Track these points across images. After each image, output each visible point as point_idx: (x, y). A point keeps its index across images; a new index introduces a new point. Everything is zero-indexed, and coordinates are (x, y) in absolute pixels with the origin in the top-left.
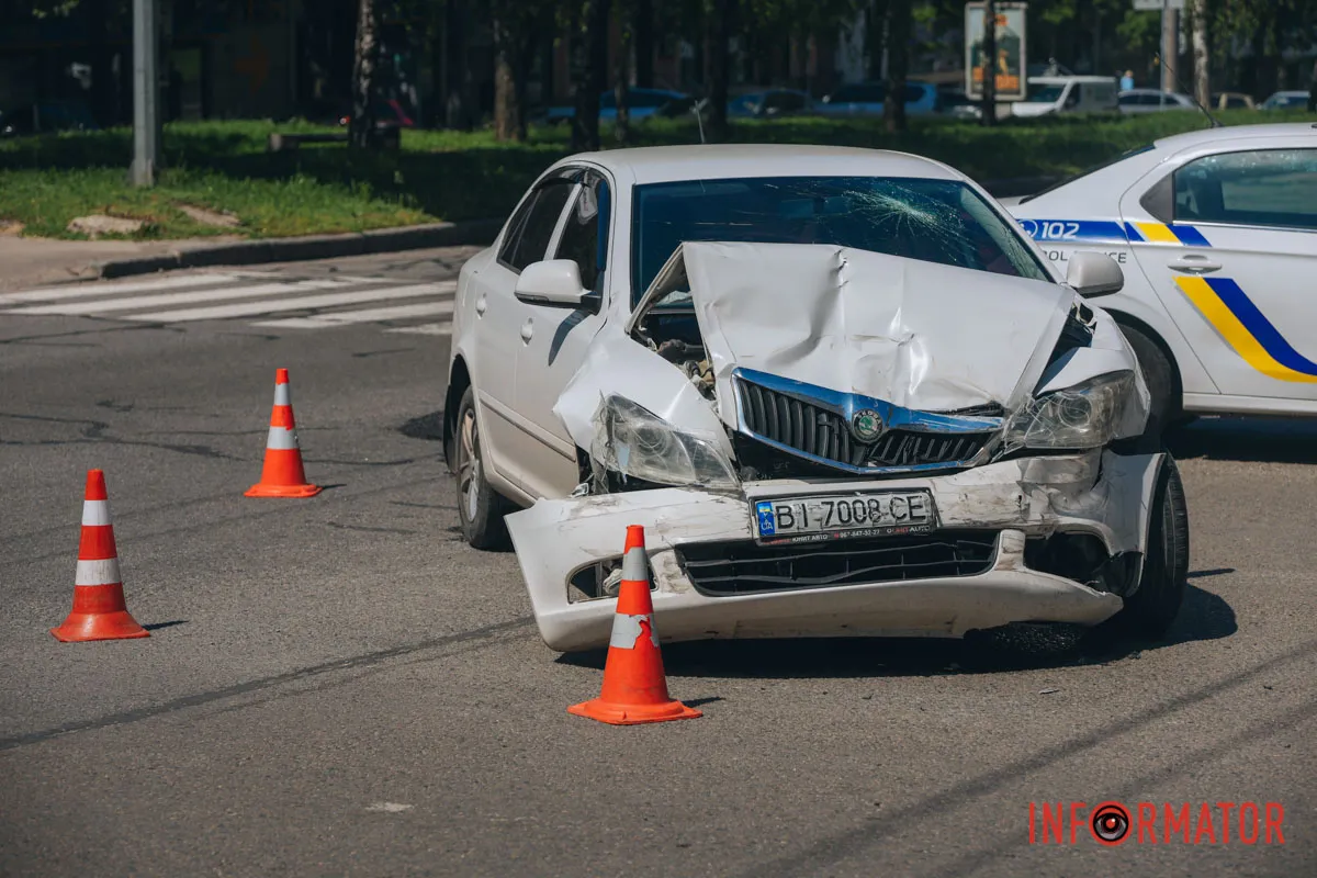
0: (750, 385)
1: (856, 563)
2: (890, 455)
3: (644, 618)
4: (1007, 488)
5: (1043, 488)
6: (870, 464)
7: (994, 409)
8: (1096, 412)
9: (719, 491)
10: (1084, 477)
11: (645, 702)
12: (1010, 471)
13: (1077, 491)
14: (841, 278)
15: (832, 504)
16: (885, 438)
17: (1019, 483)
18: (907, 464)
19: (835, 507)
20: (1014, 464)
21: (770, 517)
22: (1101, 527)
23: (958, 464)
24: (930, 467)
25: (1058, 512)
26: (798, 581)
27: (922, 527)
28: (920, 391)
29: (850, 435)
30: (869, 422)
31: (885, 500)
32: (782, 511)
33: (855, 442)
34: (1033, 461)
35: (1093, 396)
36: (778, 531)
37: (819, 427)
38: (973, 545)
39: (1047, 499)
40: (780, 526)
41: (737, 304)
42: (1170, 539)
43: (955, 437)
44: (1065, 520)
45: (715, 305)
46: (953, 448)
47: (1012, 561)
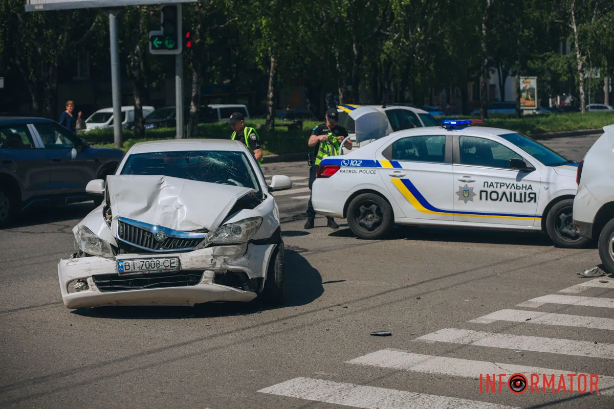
0: (121, 222)
1: (152, 281)
2: (167, 246)
4: (207, 257)
5: (222, 257)
6: (161, 249)
7: (205, 230)
8: (244, 231)
9: (108, 258)
10: (238, 252)
12: (209, 251)
13: (236, 257)
14: (162, 186)
15: (144, 262)
16: (166, 240)
17: (212, 255)
18: (173, 248)
20: (211, 249)
21: (122, 266)
22: (246, 270)
23: (190, 248)
24: (181, 249)
25: (228, 264)
26: (132, 287)
27: (175, 269)
28: (181, 225)
29: (154, 238)
30: (160, 235)
31: (162, 261)
32: (126, 264)
33: (155, 242)
34: (218, 247)
35: (242, 226)
36: (125, 271)
37: (143, 237)
38: (195, 275)
39: (223, 260)
40: (126, 269)
41: (123, 196)
42: (277, 273)
43: (190, 240)
44: (231, 267)
45: (116, 196)
46: (189, 243)
47: (208, 281)
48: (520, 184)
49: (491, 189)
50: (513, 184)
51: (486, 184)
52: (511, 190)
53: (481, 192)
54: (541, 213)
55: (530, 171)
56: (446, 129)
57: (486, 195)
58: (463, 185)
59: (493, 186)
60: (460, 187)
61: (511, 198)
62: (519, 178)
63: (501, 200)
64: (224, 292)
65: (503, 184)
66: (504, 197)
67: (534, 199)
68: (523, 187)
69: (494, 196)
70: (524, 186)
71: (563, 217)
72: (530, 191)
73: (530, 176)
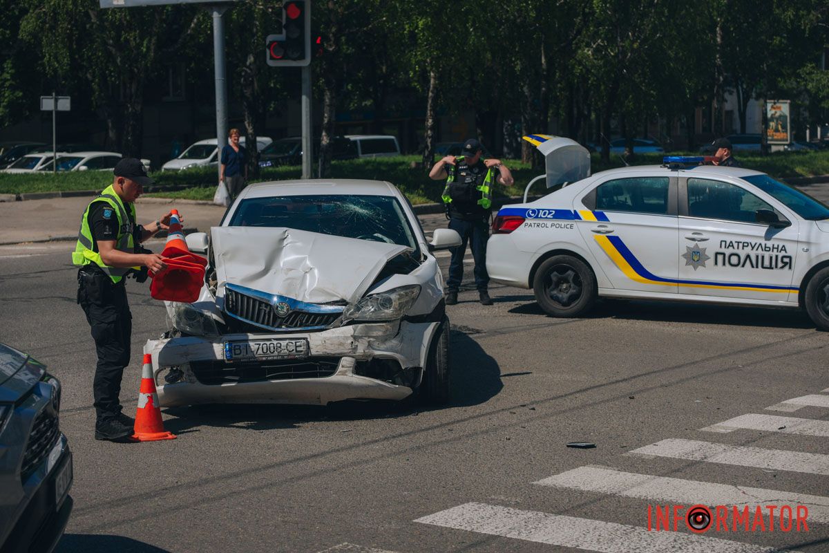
0: (230, 290)
1: (270, 371)
2: (291, 323)
3: (149, 395)
4: (347, 338)
5: (366, 338)
6: (283, 327)
7: (343, 302)
8: (395, 304)
9: (211, 338)
10: (388, 333)
11: (148, 432)
12: (349, 330)
13: (384, 339)
14: (285, 242)
15: (260, 344)
16: (290, 315)
17: (352, 336)
18: (300, 326)
19: (261, 346)
20: (350, 327)
21: (231, 350)
22: (397, 356)
23: (323, 327)
24: (310, 328)
25: (374, 349)
27: (302, 355)
28: (311, 294)
29: (274, 313)
30: (283, 308)
31: (284, 343)
32: (237, 347)
33: (276, 317)
34: (360, 326)
35: (393, 296)
36: (234, 357)
37: (259, 310)
38: (329, 363)
39: (367, 344)
41: (232, 255)
42: (440, 361)
43: (323, 315)
44: (377, 353)
45: (223, 255)
46: (322, 319)
47: (346, 371)
48: (769, 244)
49: (731, 250)
50: (760, 244)
51: (723, 243)
52: (757, 252)
53: (717, 254)
54: (798, 284)
55: (784, 227)
56: (669, 168)
57: (723, 258)
58: (692, 244)
59: (733, 246)
60: (688, 248)
61: (758, 263)
62: (768, 236)
63: (743, 266)
64: (367, 387)
65: (745, 244)
66: (748, 261)
67: (788, 265)
68: (773, 248)
69: (734, 260)
70: (776, 246)
72: (783, 253)
73: (784, 234)
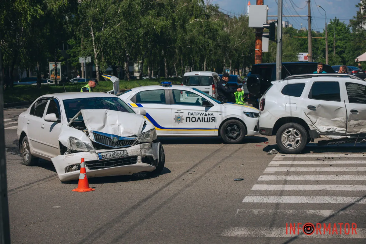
0: (95, 134)
1: (115, 163)
2: (119, 145)
3: (85, 174)
4: (138, 149)
5: (144, 149)
6: (116, 146)
7: (135, 136)
8: (151, 136)
9: (91, 152)
10: (149, 147)
11: (86, 188)
12: (138, 146)
13: (148, 149)
14: (107, 115)
16: (118, 142)
17: (140, 148)
18: (122, 146)
19: (111, 154)
20: (139, 145)
21: (101, 156)
22: (153, 155)
23: (130, 145)
24: (126, 146)
26: (106, 167)
27: (126, 156)
28: (123, 133)
30: (115, 139)
31: (119, 152)
32: (103, 155)
33: (113, 143)
34: (142, 144)
35: (150, 133)
36: (102, 158)
37: (107, 140)
38: (133, 159)
39: (144, 151)
40: (103, 157)
41: (91, 120)
42: (162, 157)
43: (129, 141)
44: (147, 154)
45: (88, 120)
46: (129, 143)
47: (140, 162)
48: (207, 113)
49: (192, 116)
50: (203, 113)
51: (189, 114)
52: (202, 116)
53: (187, 118)
54: (218, 127)
55: (212, 106)
56: (163, 86)
57: (189, 119)
58: (177, 114)
59: (193, 114)
60: (176, 116)
61: (203, 120)
62: (206, 110)
63: (197, 122)
64: (147, 167)
65: (198, 114)
66: (199, 120)
67: (214, 121)
68: (208, 114)
69: (194, 120)
70: (209, 114)
71: (229, 129)
72: (212, 116)
73: (212, 109)
